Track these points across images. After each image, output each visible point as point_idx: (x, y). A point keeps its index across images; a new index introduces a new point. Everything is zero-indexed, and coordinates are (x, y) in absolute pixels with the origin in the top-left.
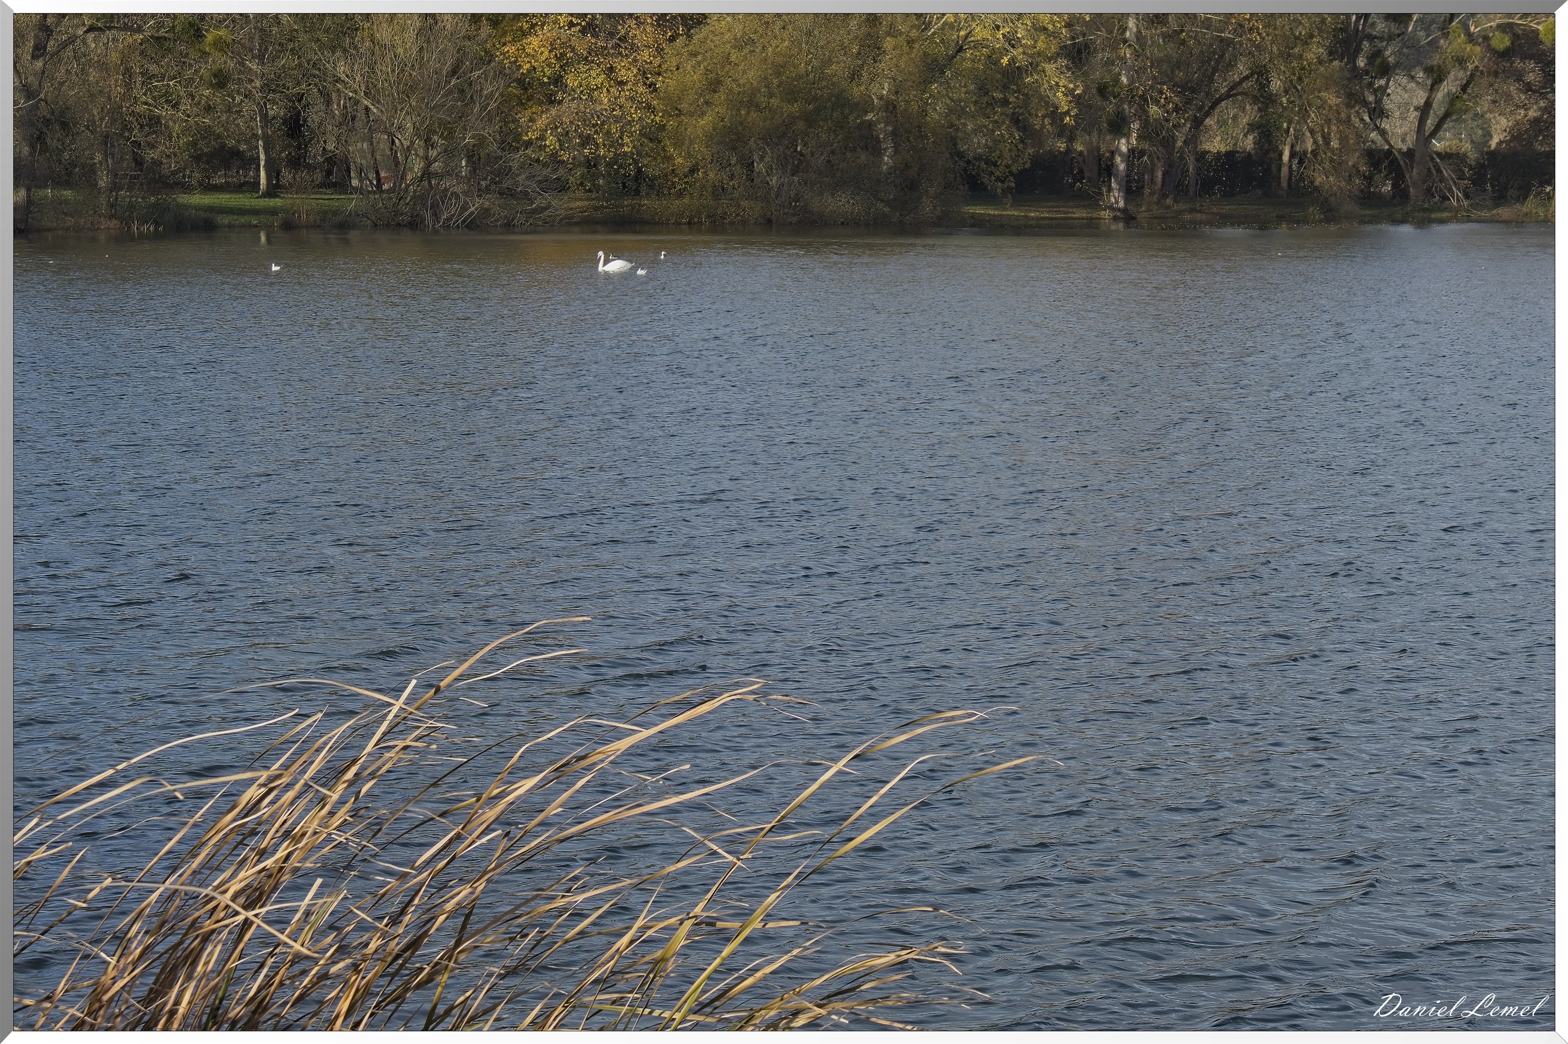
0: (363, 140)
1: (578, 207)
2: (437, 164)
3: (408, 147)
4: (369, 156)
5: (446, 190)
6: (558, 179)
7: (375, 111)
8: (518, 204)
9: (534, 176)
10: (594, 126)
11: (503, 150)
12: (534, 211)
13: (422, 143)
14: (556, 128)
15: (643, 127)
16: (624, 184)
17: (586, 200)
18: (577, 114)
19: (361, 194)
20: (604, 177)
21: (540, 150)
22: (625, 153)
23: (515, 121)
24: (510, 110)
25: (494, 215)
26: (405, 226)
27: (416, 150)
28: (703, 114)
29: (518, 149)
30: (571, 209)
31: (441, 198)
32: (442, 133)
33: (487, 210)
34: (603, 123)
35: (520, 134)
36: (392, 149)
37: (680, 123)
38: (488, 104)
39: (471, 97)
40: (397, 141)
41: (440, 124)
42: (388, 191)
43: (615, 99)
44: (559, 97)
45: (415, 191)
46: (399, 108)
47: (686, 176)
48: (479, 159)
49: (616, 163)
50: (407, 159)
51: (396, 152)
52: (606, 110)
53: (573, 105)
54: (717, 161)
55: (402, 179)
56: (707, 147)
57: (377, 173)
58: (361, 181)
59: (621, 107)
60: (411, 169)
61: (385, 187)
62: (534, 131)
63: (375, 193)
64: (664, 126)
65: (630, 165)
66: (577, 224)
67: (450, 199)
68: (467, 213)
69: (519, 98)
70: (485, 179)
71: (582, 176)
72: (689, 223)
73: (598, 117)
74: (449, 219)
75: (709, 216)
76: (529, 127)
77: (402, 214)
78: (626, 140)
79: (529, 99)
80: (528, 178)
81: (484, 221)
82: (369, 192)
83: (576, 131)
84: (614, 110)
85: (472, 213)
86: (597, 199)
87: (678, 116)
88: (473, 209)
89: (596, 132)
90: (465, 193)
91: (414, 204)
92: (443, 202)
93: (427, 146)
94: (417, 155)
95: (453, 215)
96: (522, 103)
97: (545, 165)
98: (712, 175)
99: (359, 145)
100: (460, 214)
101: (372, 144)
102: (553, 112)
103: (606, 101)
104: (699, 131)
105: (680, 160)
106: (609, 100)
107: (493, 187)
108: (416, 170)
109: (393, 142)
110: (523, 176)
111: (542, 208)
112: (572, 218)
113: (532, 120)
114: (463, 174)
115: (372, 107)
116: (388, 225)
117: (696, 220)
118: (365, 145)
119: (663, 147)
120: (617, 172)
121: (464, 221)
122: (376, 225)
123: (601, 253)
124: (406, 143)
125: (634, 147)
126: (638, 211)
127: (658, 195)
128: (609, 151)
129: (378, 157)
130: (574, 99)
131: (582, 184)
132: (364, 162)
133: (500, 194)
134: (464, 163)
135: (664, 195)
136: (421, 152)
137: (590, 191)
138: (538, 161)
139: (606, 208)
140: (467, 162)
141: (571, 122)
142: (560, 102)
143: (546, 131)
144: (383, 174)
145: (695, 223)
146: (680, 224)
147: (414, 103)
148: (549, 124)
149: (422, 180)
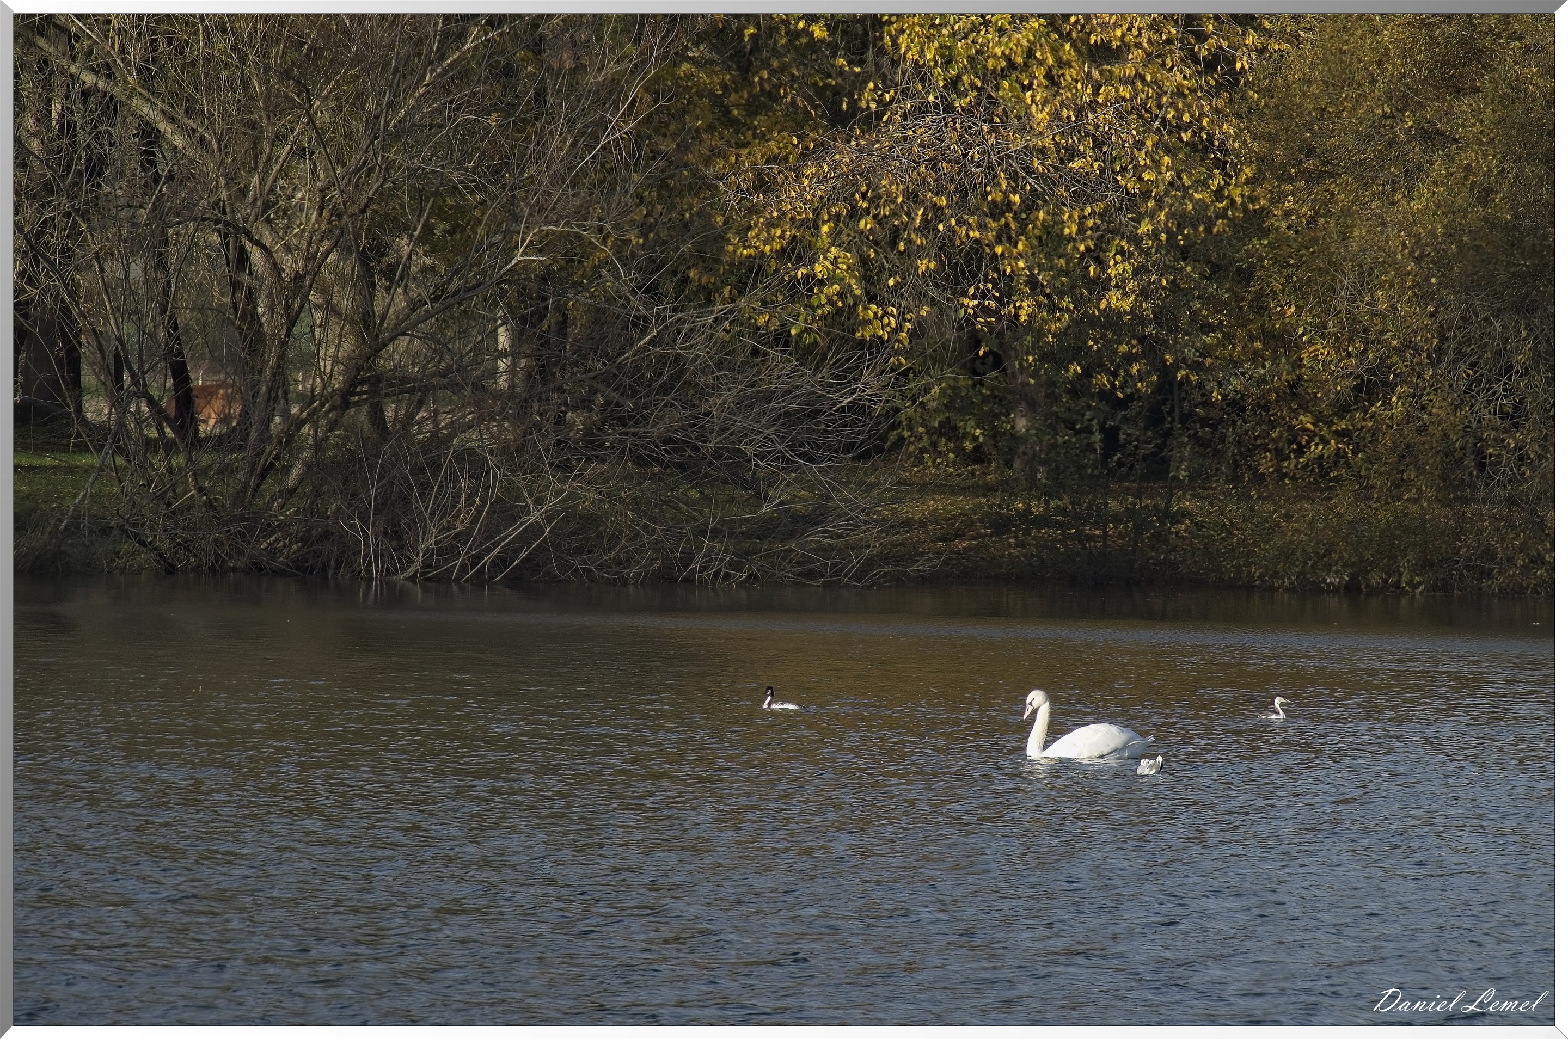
0: (133, 247)
1: (935, 518)
2: (404, 341)
3: (298, 278)
4: (151, 308)
5: (438, 441)
6: (858, 408)
7: (178, 141)
8: (707, 499)
9: (768, 397)
10: (997, 210)
11: (653, 292)
12: (765, 530)
13: (350, 266)
14: (855, 214)
15: (1182, 220)
16: (1110, 436)
17: (964, 490)
18: (933, 164)
19: (120, 450)
20: (1032, 405)
21: (793, 299)
22: (1113, 319)
23: (701, 185)
24: (683, 148)
25: (615, 539)
26: (276, 573)
27: (325, 291)
28: (1413, 173)
29: (708, 295)
30: (907, 524)
31: (418, 470)
32: (428, 228)
33: (590, 521)
34: (1030, 205)
35: (721, 239)
36: (235, 285)
37: (1324, 207)
38: (602, 124)
39: (540, 96)
40: (256, 255)
41: (419, 197)
42: (218, 442)
43: (1080, 111)
44: (868, 100)
45: (319, 446)
46: (270, 132)
47: (1343, 410)
48: (563, 325)
49: (1078, 352)
50: (292, 321)
51: (251, 296)
52: (1042, 151)
53: (922, 132)
54: (1460, 356)
55: (272, 398)
56: (1424, 296)
57: (180, 373)
58: (118, 403)
59: (1098, 144)
60: (309, 362)
61: (209, 424)
62: (771, 224)
63: (170, 447)
64: (1263, 214)
65: (1130, 359)
66: (929, 581)
67: (453, 476)
68: (514, 532)
69: (717, 101)
70: (584, 404)
71: (952, 402)
72: (1351, 589)
73: (1013, 176)
74: (445, 551)
75: (1424, 565)
76: (754, 210)
77: (268, 530)
78: (1117, 268)
79: (754, 108)
80: (743, 404)
81: (576, 562)
82: (150, 445)
83: (927, 227)
84: (1072, 153)
85: (535, 530)
86: (1007, 487)
87: (1314, 178)
88: (534, 516)
89: (1004, 235)
90: (509, 454)
91: (318, 493)
92: (425, 487)
93: (368, 272)
94: (330, 309)
95: (462, 537)
96: (733, 123)
97: (806, 354)
98: (1438, 407)
99: (114, 269)
100: (490, 534)
101: (162, 265)
102: (845, 156)
103: (1041, 116)
104: (1394, 238)
105: (1323, 350)
106: (1056, 116)
107: (612, 436)
108: (326, 365)
109: (243, 258)
110: (729, 396)
111: (796, 518)
112: (913, 557)
113: (763, 184)
114: (502, 382)
115: (163, 126)
116: (216, 570)
117: (1376, 578)
118: (136, 271)
119: (1260, 296)
120: (1078, 389)
121: (502, 562)
122: (171, 570)
123: (1037, 699)
124: (290, 264)
125: (1144, 293)
126: (1160, 538)
127: (1235, 479)
128: (1053, 308)
129: (185, 317)
130: (922, 110)
131: (949, 430)
132: (129, 329)
133: (640, 461)
134: (503, 339)
135: (1259, 478)
136: (345, 301)
137: (978, 456)
138: (782, 338)
139: (1041, 522)
140: (518, 338)
141: (913, 197)
142: (871, 121)
143: (815, 225)
144: (199, 379)
145: (1372, 591)
146: (1318, 590)
147: (323, 118)
148: (826, 202)
149: (346, 405)
